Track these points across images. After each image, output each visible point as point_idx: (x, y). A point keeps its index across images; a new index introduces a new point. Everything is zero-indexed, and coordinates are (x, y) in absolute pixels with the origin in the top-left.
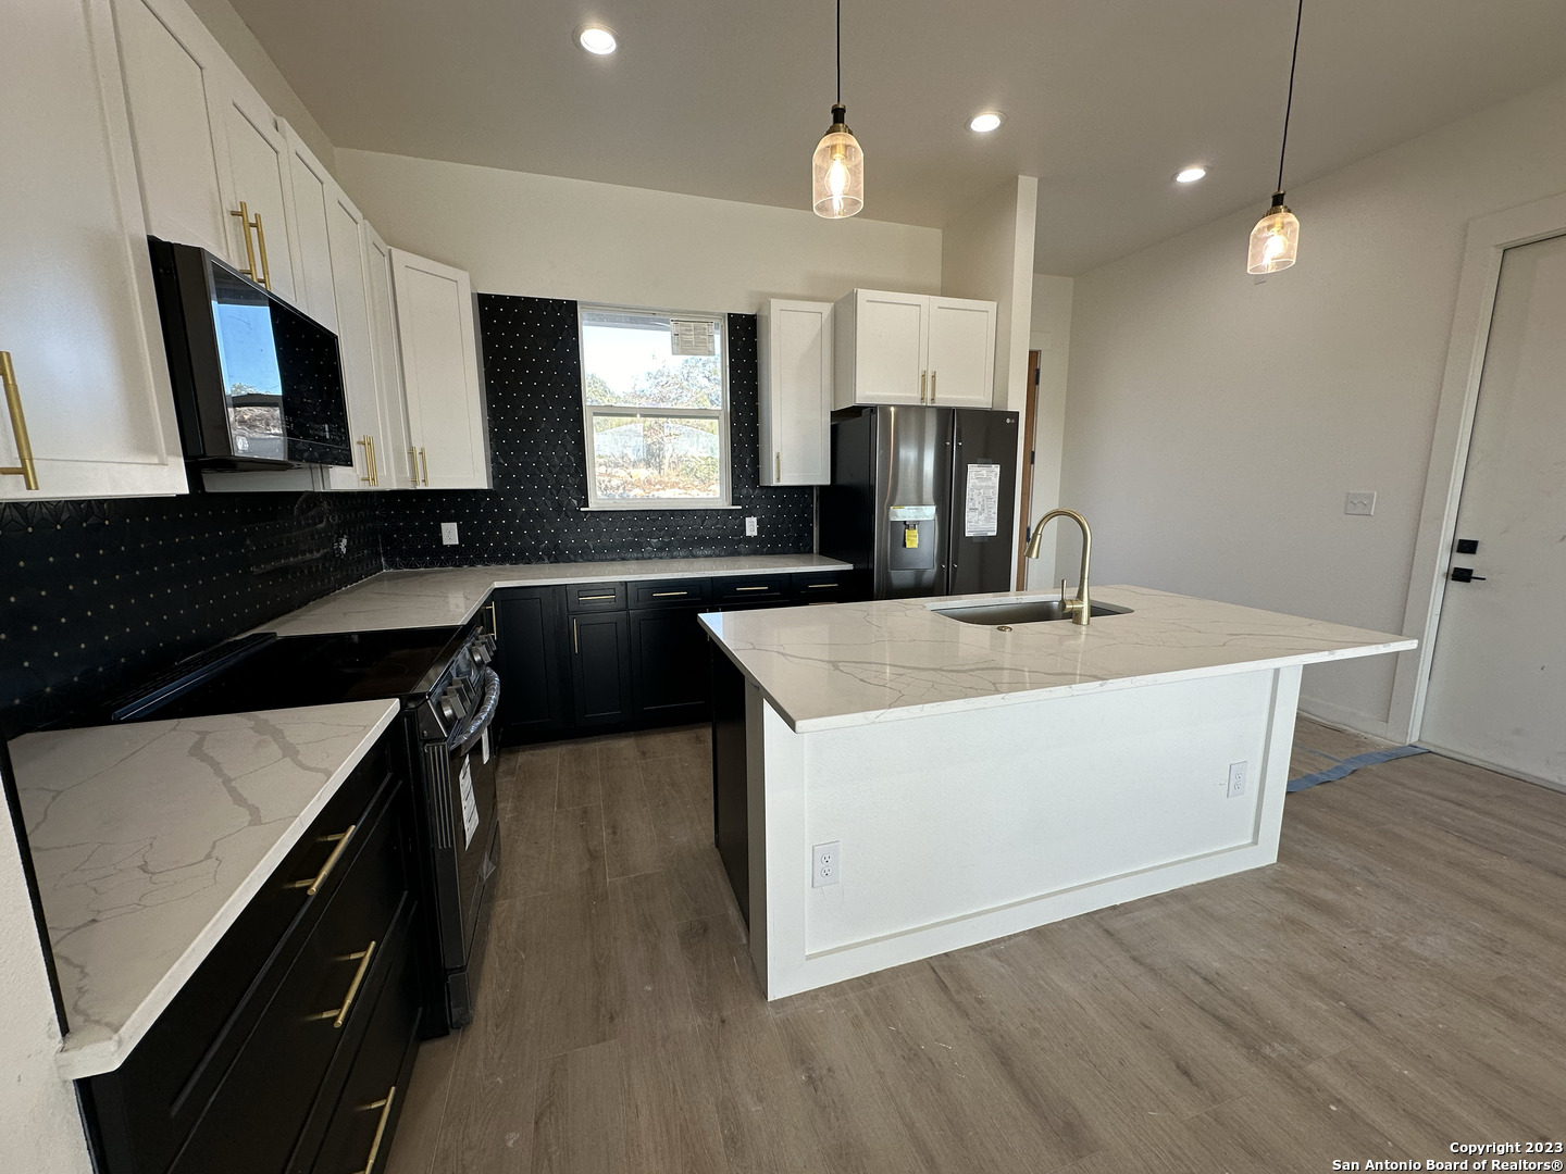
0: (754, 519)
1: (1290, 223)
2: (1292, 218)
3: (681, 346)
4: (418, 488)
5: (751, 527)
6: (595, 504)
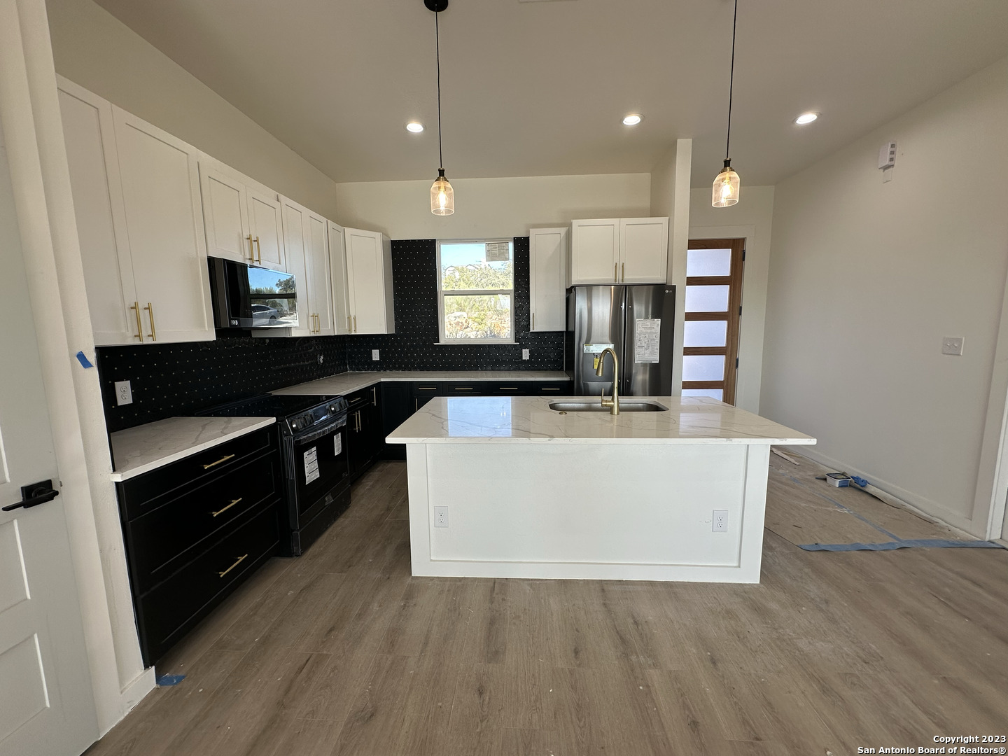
0: (528, 350)
1: (734, 178)
2: (735, 175)
3: (491, 256)
4: (352, 334)
5: (526, 354)
6: (442, 342)
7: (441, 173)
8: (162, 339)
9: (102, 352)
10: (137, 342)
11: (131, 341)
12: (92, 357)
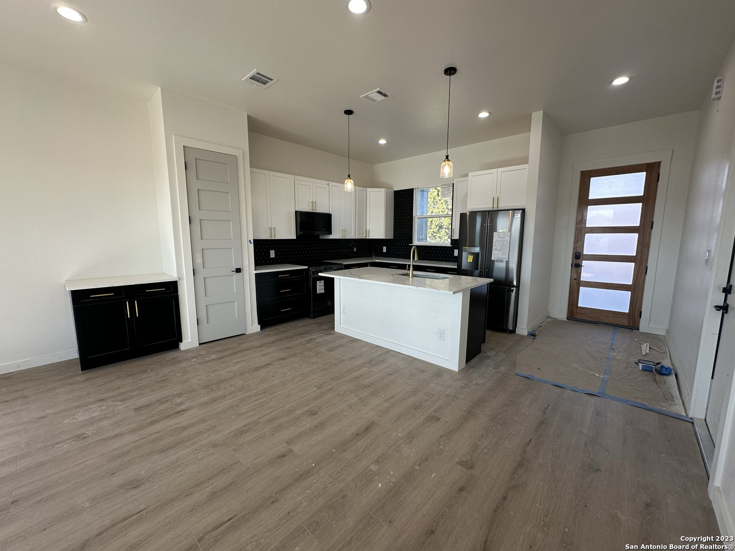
6: (414, 244)
7: (349, 176)
8: (277, 238)
9: (255, 241)
10: (270, 238)
11: (269, 238)
12: (252, 241)
